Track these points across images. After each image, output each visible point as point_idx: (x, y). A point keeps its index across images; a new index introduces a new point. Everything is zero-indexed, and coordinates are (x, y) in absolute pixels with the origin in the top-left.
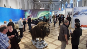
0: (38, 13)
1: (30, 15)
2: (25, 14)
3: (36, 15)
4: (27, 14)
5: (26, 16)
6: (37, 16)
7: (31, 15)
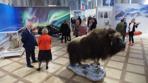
0: (48, 14)
1: (33, 18)
2: (21, 15)
3: (44, 17)
4: (27, 16)
5: (24, 19)
6: (47, 19)
7: (35, 17)
